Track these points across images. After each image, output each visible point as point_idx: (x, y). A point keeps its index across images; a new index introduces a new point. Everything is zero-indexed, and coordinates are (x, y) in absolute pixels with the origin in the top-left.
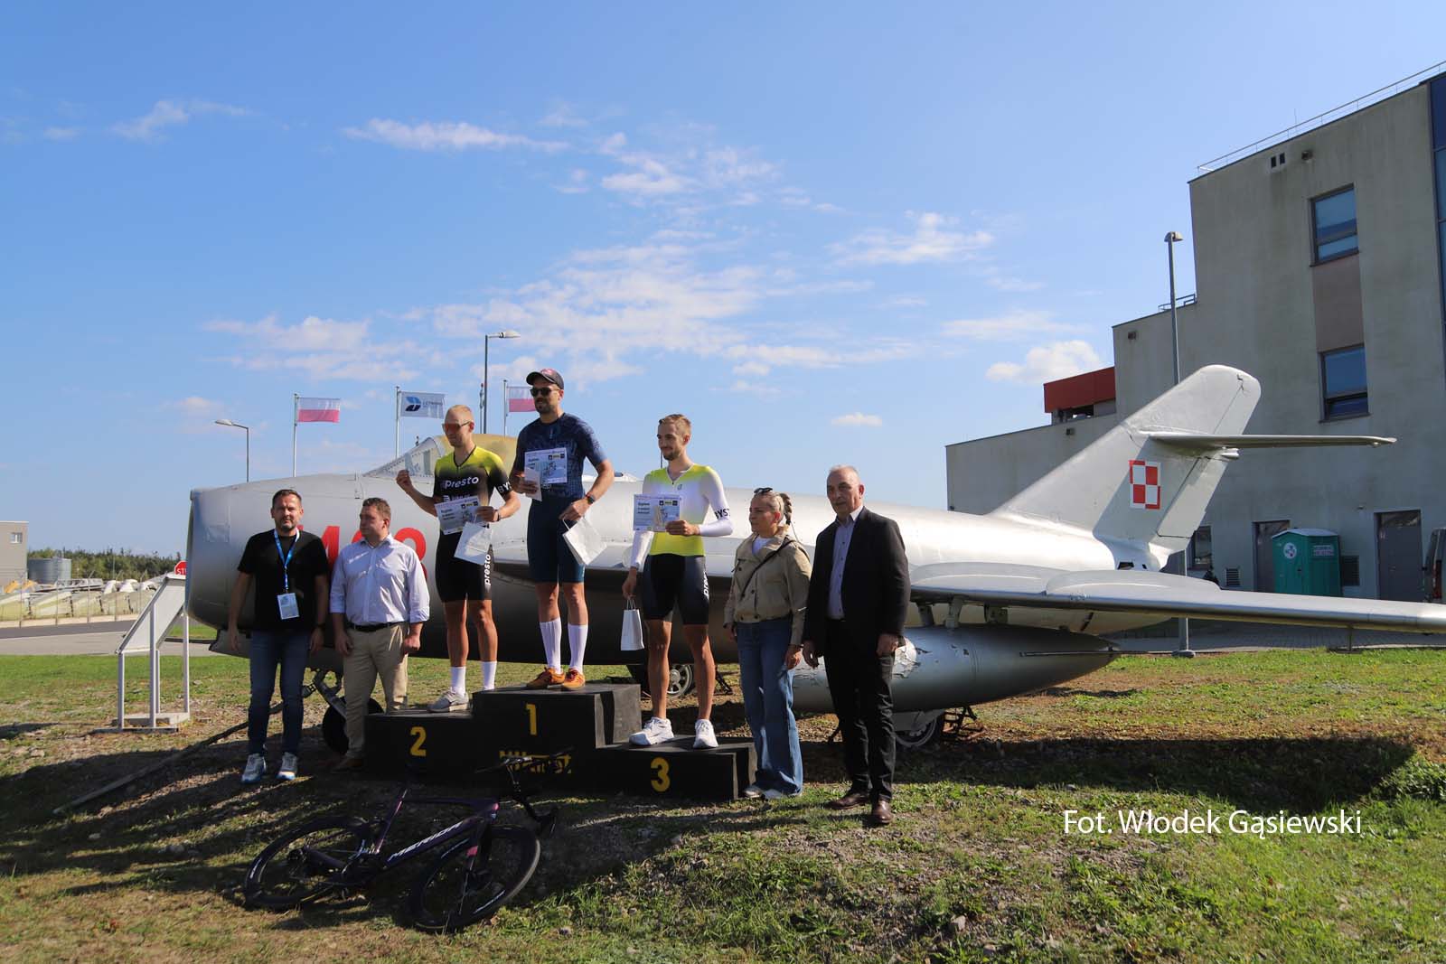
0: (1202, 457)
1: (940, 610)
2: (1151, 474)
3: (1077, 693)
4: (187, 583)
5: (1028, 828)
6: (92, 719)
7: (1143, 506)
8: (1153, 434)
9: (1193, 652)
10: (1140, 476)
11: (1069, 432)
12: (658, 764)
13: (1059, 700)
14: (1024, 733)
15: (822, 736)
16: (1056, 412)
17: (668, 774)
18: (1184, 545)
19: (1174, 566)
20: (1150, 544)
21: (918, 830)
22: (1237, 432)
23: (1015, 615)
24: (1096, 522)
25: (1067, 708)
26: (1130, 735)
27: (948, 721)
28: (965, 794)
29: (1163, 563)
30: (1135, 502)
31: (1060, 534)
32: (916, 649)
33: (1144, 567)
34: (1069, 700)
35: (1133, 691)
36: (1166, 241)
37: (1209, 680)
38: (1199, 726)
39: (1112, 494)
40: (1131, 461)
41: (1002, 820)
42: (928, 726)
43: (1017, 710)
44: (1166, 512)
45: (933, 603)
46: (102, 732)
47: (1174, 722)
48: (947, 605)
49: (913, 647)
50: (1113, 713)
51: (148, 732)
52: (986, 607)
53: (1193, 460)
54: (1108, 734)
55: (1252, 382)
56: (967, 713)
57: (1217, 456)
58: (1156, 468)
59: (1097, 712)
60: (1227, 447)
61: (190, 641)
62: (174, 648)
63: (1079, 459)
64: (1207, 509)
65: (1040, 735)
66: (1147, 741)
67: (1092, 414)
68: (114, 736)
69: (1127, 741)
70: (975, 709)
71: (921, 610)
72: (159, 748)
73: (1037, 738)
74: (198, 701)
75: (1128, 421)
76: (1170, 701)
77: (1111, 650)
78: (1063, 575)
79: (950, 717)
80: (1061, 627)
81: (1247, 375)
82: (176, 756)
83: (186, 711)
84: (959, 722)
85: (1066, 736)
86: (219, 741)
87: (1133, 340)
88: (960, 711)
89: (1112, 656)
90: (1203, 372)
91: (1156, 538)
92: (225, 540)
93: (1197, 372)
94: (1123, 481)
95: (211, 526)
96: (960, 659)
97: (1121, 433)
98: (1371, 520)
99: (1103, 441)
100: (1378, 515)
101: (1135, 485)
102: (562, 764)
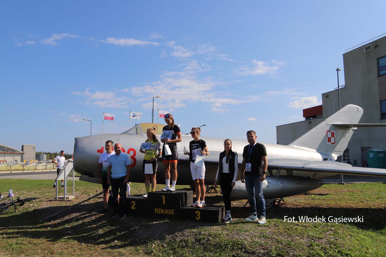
0: (347, 129)
1: (274, 172)
2: (333, 134)
3: (311, 194)
4: (74, 162)
5: (298, 232)
6: (50, 197)
7: (330, 143)
8: (333, 123)
9: (344, 183)
10: (329, 135)
11: (310, 123)
12: (198, 212)
13: (307, 196)
14: (297, 205)
15: (242, 205)
16: (306, 117)
17: (200, 215)
18: (342, 154)
19: (339, 160)
20: (332, 154)
21: (268, 232)
22: (357, 123)
23: (295, 173)
24: (317, 147)
25: (309, 198)
26: (327, 206)
27: (277, 202)
28: (281, 222)
29: (336, 159)
30: (328, 142)
31: (307, 151)
32: (268, 182)
33: (331, 160)
34: (310, 196)
35: (327, 194)
36: (336, 71)
37: (349, 191)
38: (346, 204)
39: (322, 140)
40: (327, 131)
41: (291, 230)
42: (271, 203)
43: (296, 199)
44: (337, 144)
45: (273, 170)
46: (52, 200)
47: (339, 203)
48: (276, 170)
49: (267, 182)
50: (322, 200)
51: (63, 201)
52: (287, 171)
53: (344, 130)
54: (321, 206)
55: (361, 109)
56: (282, 200)
57: (351, 129)
59: (317, 200)
60: (354, 127)
61: (75, 176)
62: (70, 178)
63: (313, 130)
64: (349, 144)
65: (302, 206)
66: (332, 208)
67: (316, 118)
68: (55, 201)
69: (326, 208)
70: (284, 199)
71: (269, 172)
72: (66, 205)
73: (301, 207)
74: (77, 193)
75: (326, 120)
76: (338, 197)
77: (321, 183)
78: (308, 162)
79: (277, 201)
80: (308, 176)
81: (360, 107)
82: (70, 207)
83: (73, 195)
84: (280, 202)
85: (309, 206)
86: (82, 204)
87: (327, 98)
88: (280, 199)
89: (322, 184)
90: (347, 106)
91: (334, 152)
92: (84, 151)
93: (346, 107)
94: (325, 136)
95: (80, 147)
96: (280, 185)
97: (324, 123)
99: (319, 125)
101: (328, 137)
102: (172, 212)
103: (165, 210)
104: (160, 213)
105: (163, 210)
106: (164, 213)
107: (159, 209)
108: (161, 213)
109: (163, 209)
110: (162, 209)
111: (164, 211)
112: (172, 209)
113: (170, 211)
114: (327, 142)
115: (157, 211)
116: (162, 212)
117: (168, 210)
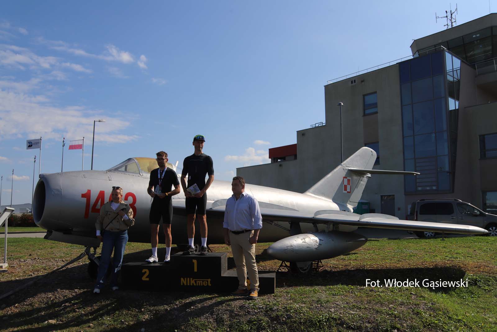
0: (362, 177)
2: (349, 180)
7: (346, 192)
8: (349, 168)
10: (346, 183)
11: (280, 165)
16: (273, 159)
18: (356, 205)
20: (348, 205)
22: (370, 169)
24: (332, 197)
32: (320, 239)
33: (348, 211)
39: (338, 187)
40: (343, 177)
44: (352, 193)
53: (359, 177)
55: (375, 153)
57: (365, 176)
60: (368, 174)
64: (362, 193)
70: (322, 261)
75: (342, 164)
81: (373, 151)
83: (5, 263)
87: (304, 136)
89: (367, 241)
91: (349, 202)
92: (60, 195)
93: (361, 149)
94: (341, 183)
95: (54, 189)
96: (332, 243)
97: (340, 168)
98: (380, 197)
99: (335, 170)
100: (382, 196)
101: (344, 185)
102: (208, 282)
103: (196, 281)
106: (195, 284)
107: (188, 279)
108: (190, 284)
109: (194, 279)
113: (205, 281)
114: (343, 190)
115: (184, 282)
116: (193, 284)
117: (202, 280)
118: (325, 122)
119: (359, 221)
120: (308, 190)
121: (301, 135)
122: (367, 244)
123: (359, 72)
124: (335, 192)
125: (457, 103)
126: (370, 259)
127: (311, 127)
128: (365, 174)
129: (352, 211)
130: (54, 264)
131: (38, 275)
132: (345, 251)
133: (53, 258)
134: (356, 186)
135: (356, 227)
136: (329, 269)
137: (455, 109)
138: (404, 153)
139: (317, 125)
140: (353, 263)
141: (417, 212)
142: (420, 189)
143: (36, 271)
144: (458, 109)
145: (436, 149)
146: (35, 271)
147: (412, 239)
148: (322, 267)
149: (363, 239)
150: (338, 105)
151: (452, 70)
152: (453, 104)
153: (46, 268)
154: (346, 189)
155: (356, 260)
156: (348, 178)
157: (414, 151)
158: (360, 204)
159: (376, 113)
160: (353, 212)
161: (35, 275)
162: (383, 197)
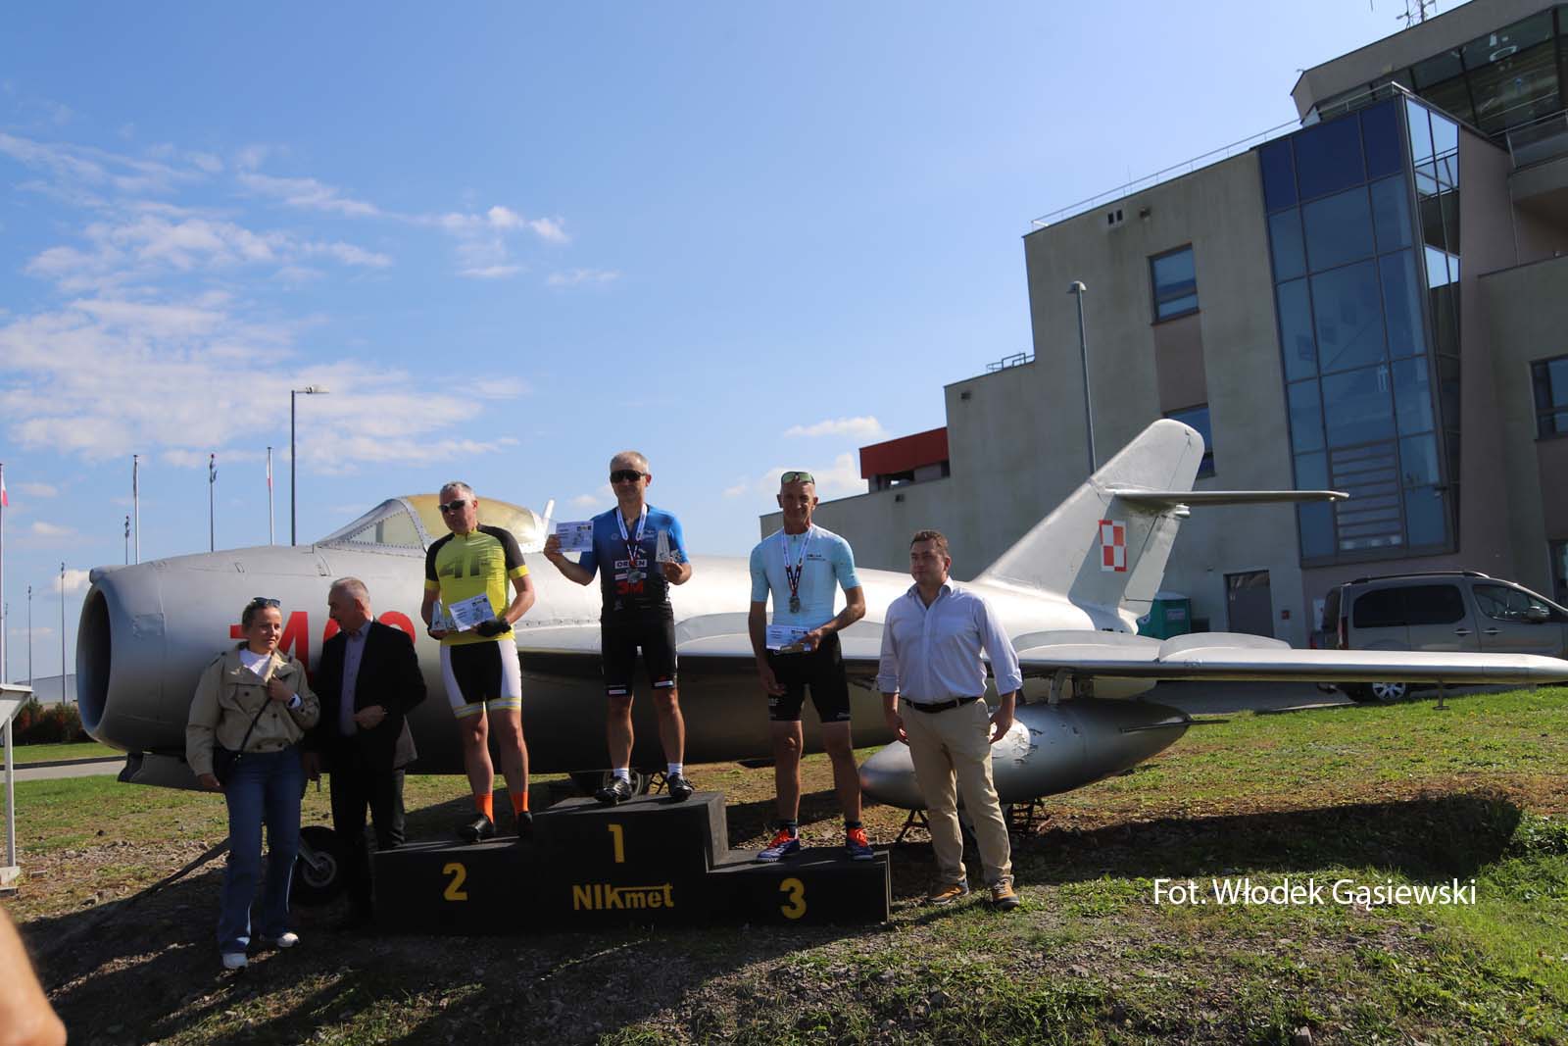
0: (1159, 516)
7: (1111, 569)
8: (1118, 492)
10: (1108, 538)
11: (899, 499)
12: (791, 884)
16: (874, 478)
17: (803, 897)
18: (1147, 608)
20: (1121, 609)
22: (1186, 488)
24: (1069, 589)
30: (1106, 564)
32: (1030, 730)
33: (1123, 630)
39: (1085, 554)
40: (1099, 521)
44: (1132, 572)
49: (1027, 729)
52: (1074, 680)
53: (1151, 519)
55: (1197, 436)
57: (1171, 515)
58: (1122, 528)
60: (1180, 505)
64: (1165, 571)
67: (913, 480)
70: (1045, 800)
75: (1094, 478)
77: (1186, 720)
81: (1192, 429)
83: (12, 864)
87: (966, 400)
90: (1157, 427)
91: (1122, 602)
92: (159, 634)
93: (1151, 427)
94: (1094, 542)
95: (137, 617)
96: (1071, 740)
97: (1089, 490)
98: (1221, 581)
99: (1073, 500)
100: (1228, 577)
101: (1105, 547)
102: (662, 896)
104: (599, 906)
105: (617, 890)
106: (620, 905)
107: (598, 888)
108: (604, 904)
109: (618, 887)
110: (612, 890)
111: (622, 895)
112: (662, 885)
113: (655, 891)
115: (583, 897)
116: (614, 903)
117: (645, 888)
118: (1032, 353)
119: (1157, 660)
120: (987, 570)
121: (960, 396)
122: (1192, 733)
123: (1131, 184)
124: (1076, 571)
125: (1454, 262)
126: (1204, 785)
127: (990, 371)
128: (1169, 508)
129: (1135, 629)
130: (173, 859)
131: (116, 899)
132: (1120, 763)
133: (171, 839)
134: (1145, 547)
135: (1152, 682)
136: (1068, 826)
137: (1446, 282)
138: (1290, 433)
139: (1008, 363)
140: (1147, 801)
141: (1345, 620)
142: (1348, 545)
143: (110, 886)
144: (1457, 284)
145: (1395, 414)
146: (106, 887)
147: (1334, 707)
148: (1047, 819)
149: (1176, 720)
150: (1071, 292)
151: (1431, 159)
152: (1440, 269)
153: (146, 873)
154: (1109, 561)
155: (1156, 788)
156: (1116, 523)
157: (1324, 427)
158: (1161, 606)
159: (1195, 311)
160: (1138, 634)
161: (106, 901)
162: (1232, 578)
